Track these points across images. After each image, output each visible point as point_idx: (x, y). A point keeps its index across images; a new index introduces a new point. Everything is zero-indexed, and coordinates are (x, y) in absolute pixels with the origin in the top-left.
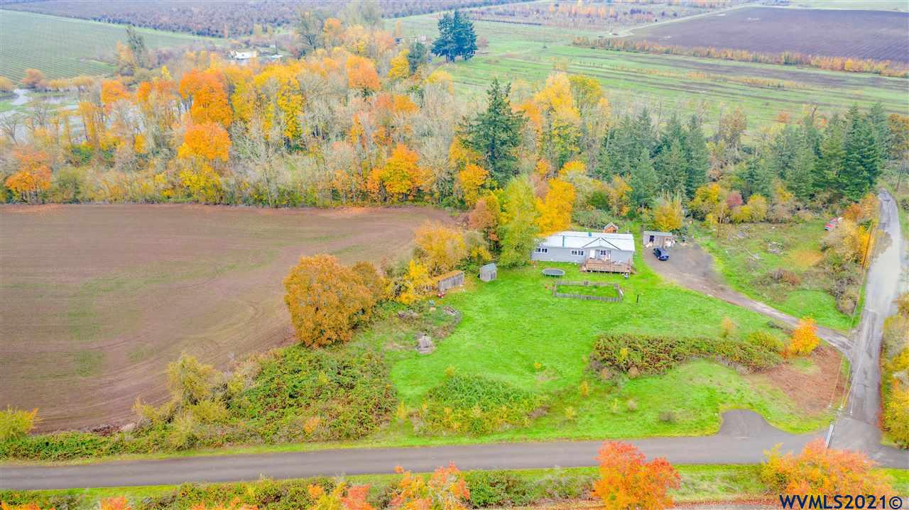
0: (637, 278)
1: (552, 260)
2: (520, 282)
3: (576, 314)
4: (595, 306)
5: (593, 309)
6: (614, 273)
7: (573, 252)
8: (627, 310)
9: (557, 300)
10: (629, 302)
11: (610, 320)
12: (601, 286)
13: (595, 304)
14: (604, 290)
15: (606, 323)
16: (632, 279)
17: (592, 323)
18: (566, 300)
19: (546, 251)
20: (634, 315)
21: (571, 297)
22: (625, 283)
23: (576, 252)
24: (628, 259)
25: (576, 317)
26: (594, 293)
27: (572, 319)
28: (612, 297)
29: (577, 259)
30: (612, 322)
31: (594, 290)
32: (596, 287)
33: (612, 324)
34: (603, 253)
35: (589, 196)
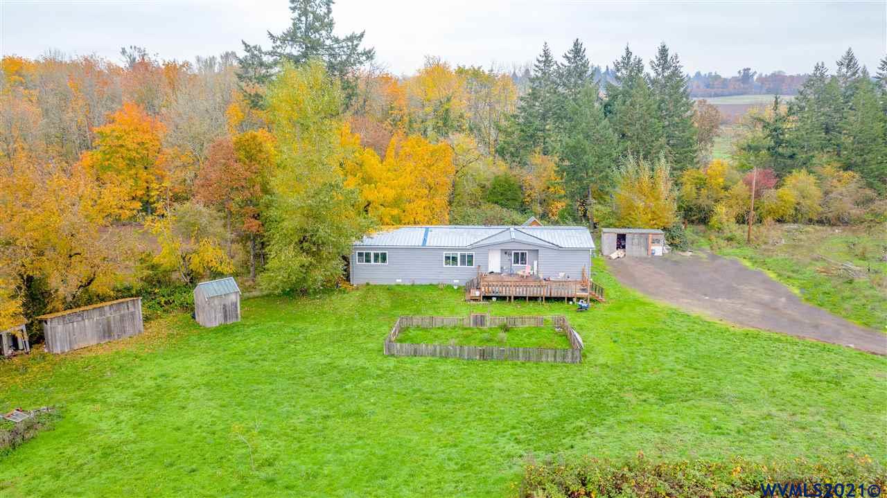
0: (610, 309)
1: (399, 281)
2: (300, 325)
3: (445, 401)
4: (504, 376)
5: (498, 385)
6: (548, 299)
7: (448, 258)
8: (605, 381)
9: (392, 362)
10: (602, 360)
11: (556, 413)
12: (520, 327)
13: (506, 369)
14: (530, 336)
15: (547, 425)
16: (598, 311)
17: (500, 426)
18: (422, 362)
19: (384, 259)
20: (629, 397)
21: (433, 355)
22: (581, 319)
23: (454, 259)
24: (580, 269)
25: (444, 410)
26: (501, 342)
27: (432, 417)
28: (555, 350)
29: (458, 275)
30: (562, 420)
31: (502, 334)
32: (506, 329)
33: (569, 428)
34: (520, 258)
35: (488, 184)
